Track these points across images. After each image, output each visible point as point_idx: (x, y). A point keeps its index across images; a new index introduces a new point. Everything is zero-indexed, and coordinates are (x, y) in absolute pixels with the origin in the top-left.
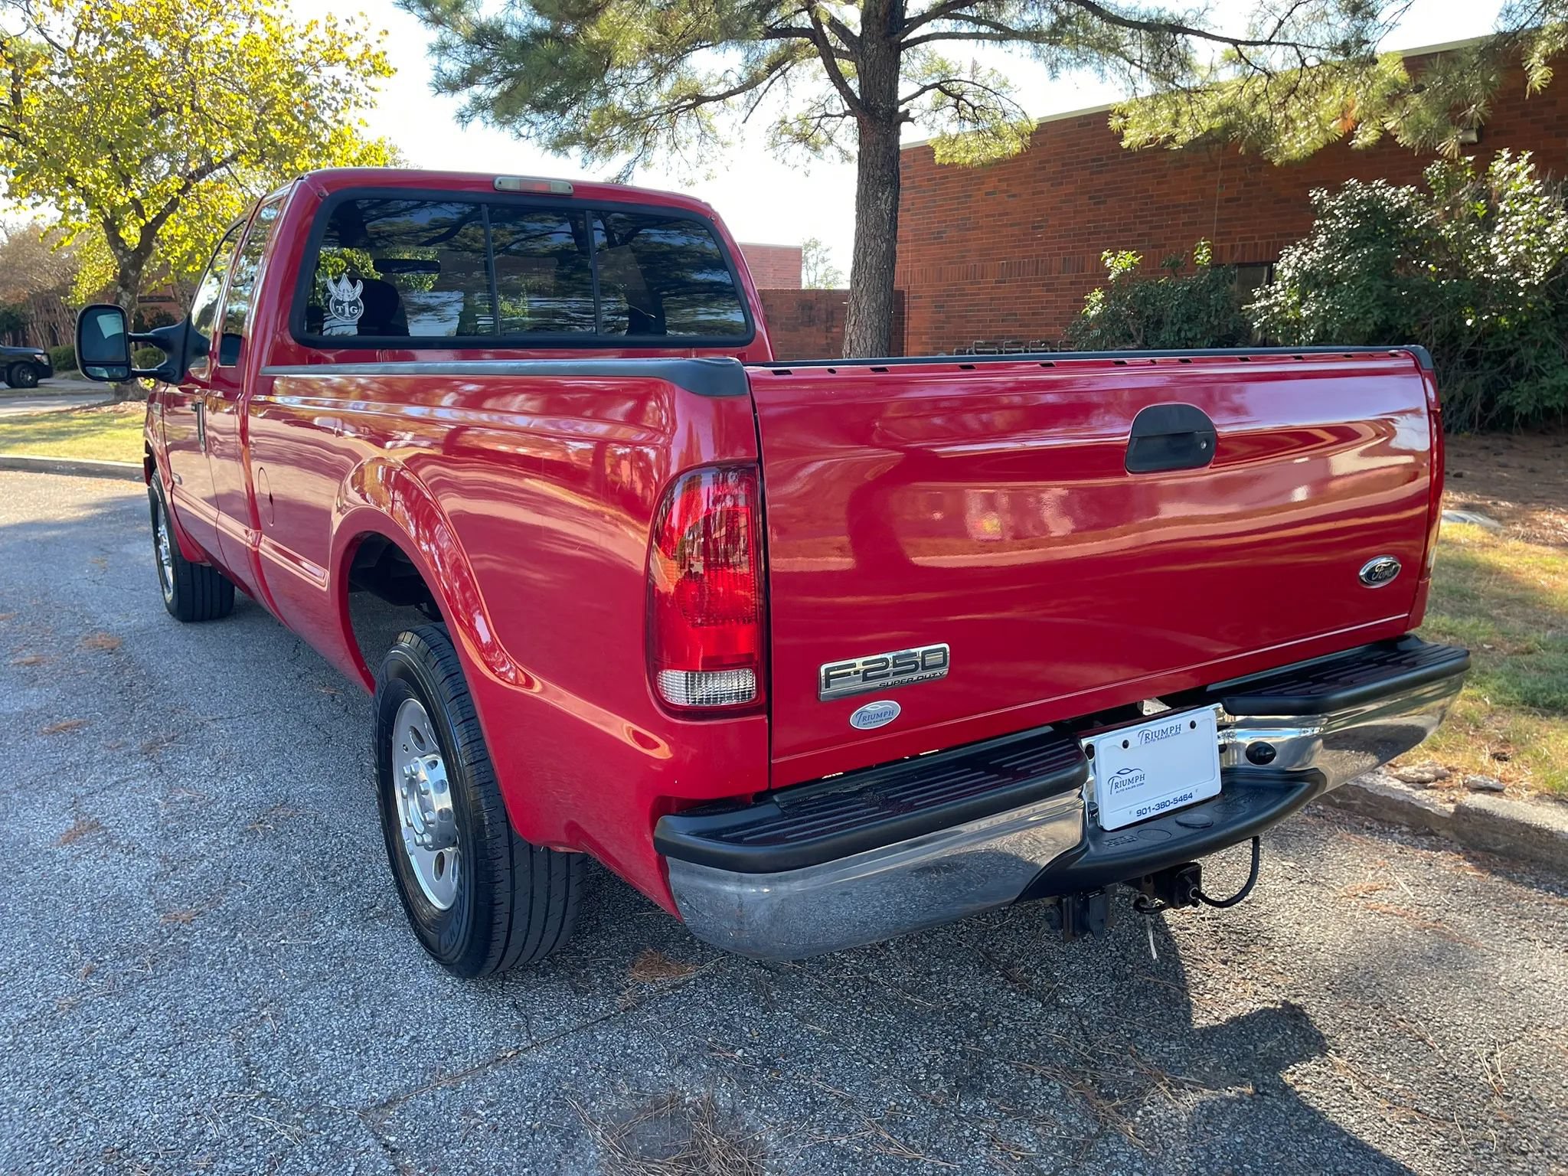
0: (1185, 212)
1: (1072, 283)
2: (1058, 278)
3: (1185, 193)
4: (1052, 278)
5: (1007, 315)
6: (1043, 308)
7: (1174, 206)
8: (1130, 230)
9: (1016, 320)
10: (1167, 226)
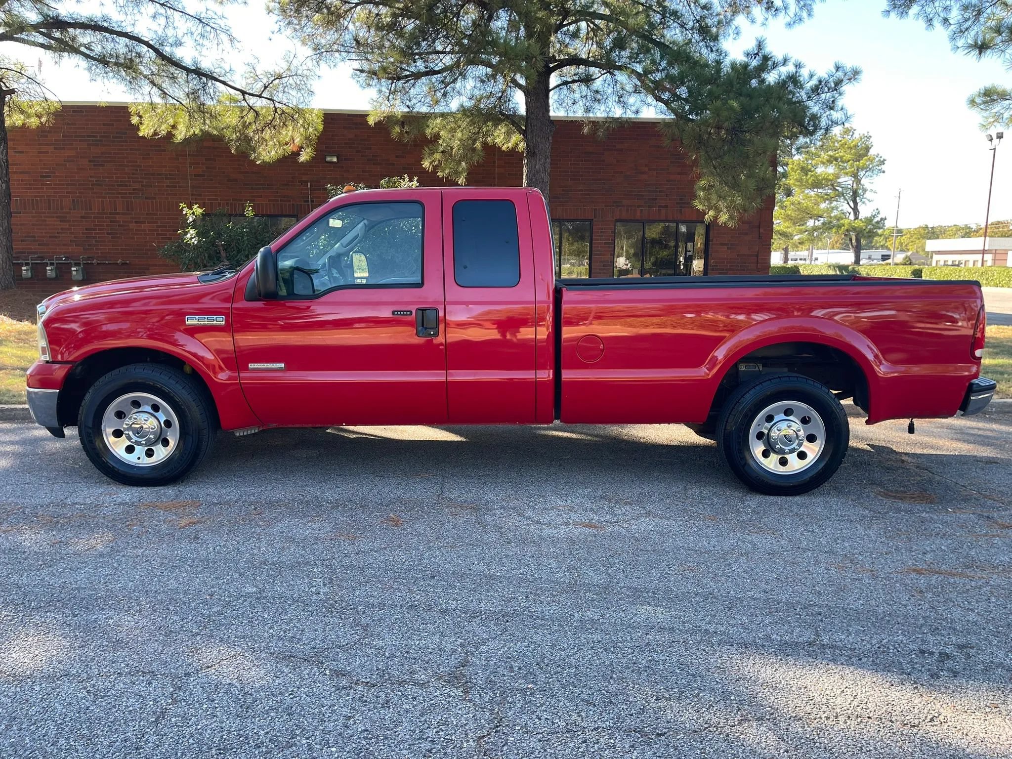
0: (166, 179)
1: (82, 217)
2: (69, 213)
3: (165, 167)
4: (64, 213)
5: (26, 237)
6: (58, 233)
7: (159, 174)
8: (126, 186)
9: (34, 241)
10: (155, 186)
